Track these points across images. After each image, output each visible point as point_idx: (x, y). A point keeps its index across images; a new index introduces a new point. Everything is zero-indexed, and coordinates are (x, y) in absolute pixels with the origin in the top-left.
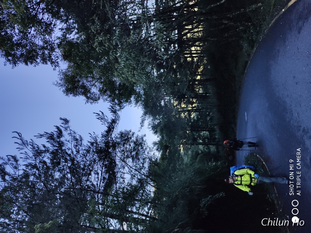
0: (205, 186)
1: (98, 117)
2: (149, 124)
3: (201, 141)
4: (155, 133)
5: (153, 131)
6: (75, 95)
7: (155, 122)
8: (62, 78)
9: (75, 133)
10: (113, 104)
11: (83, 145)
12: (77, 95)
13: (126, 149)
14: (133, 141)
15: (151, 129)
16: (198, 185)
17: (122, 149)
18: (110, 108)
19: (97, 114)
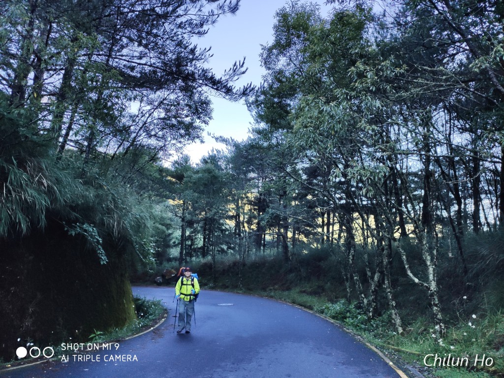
0: (117, 234)
1: (238, 64)
2: (218, 151)
3: (188, 233)
4: (204, 160)
5: (208, 157)
6: (276, 28)
7: (222, 161)
8: (305, 9)
9: (214, 22)
10: (257, 91)
11: (191, 35)
12: (276, 31)
13: (181, 109)
14: (194, 122)
15: (211, 154)
16: (119, 223)
17: (181, 101)
18: (252, 86)
19: (243, 63)
